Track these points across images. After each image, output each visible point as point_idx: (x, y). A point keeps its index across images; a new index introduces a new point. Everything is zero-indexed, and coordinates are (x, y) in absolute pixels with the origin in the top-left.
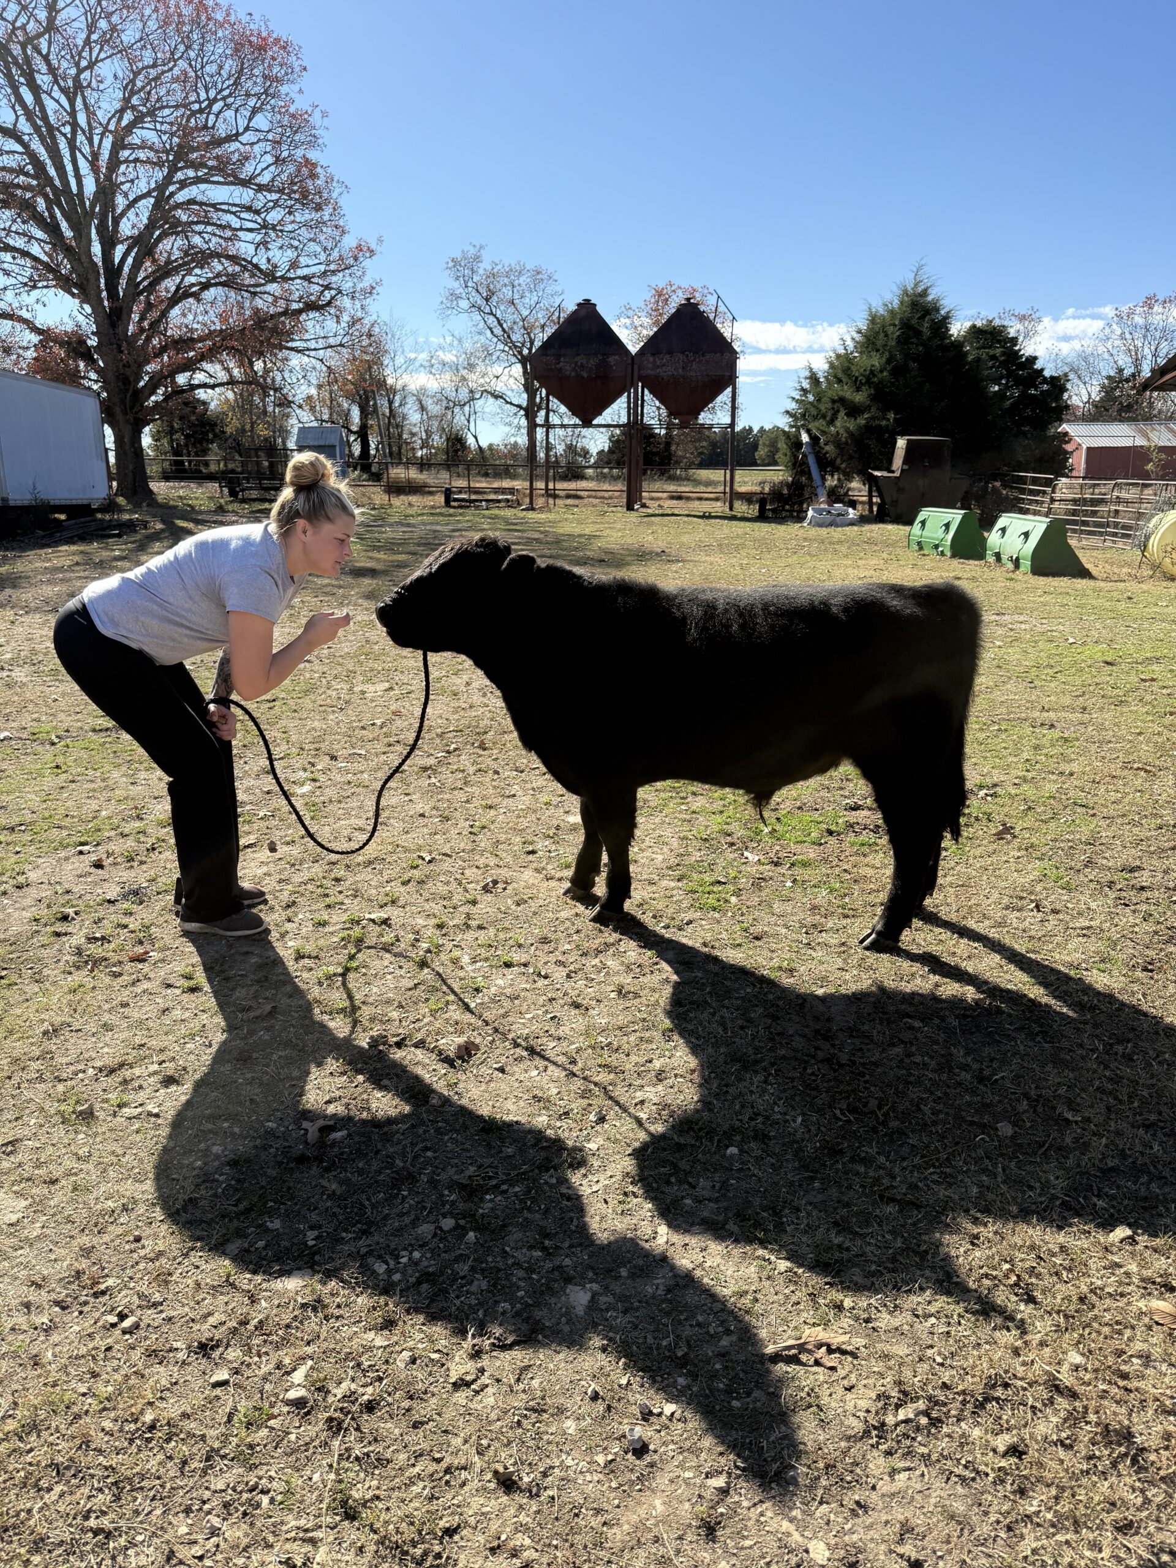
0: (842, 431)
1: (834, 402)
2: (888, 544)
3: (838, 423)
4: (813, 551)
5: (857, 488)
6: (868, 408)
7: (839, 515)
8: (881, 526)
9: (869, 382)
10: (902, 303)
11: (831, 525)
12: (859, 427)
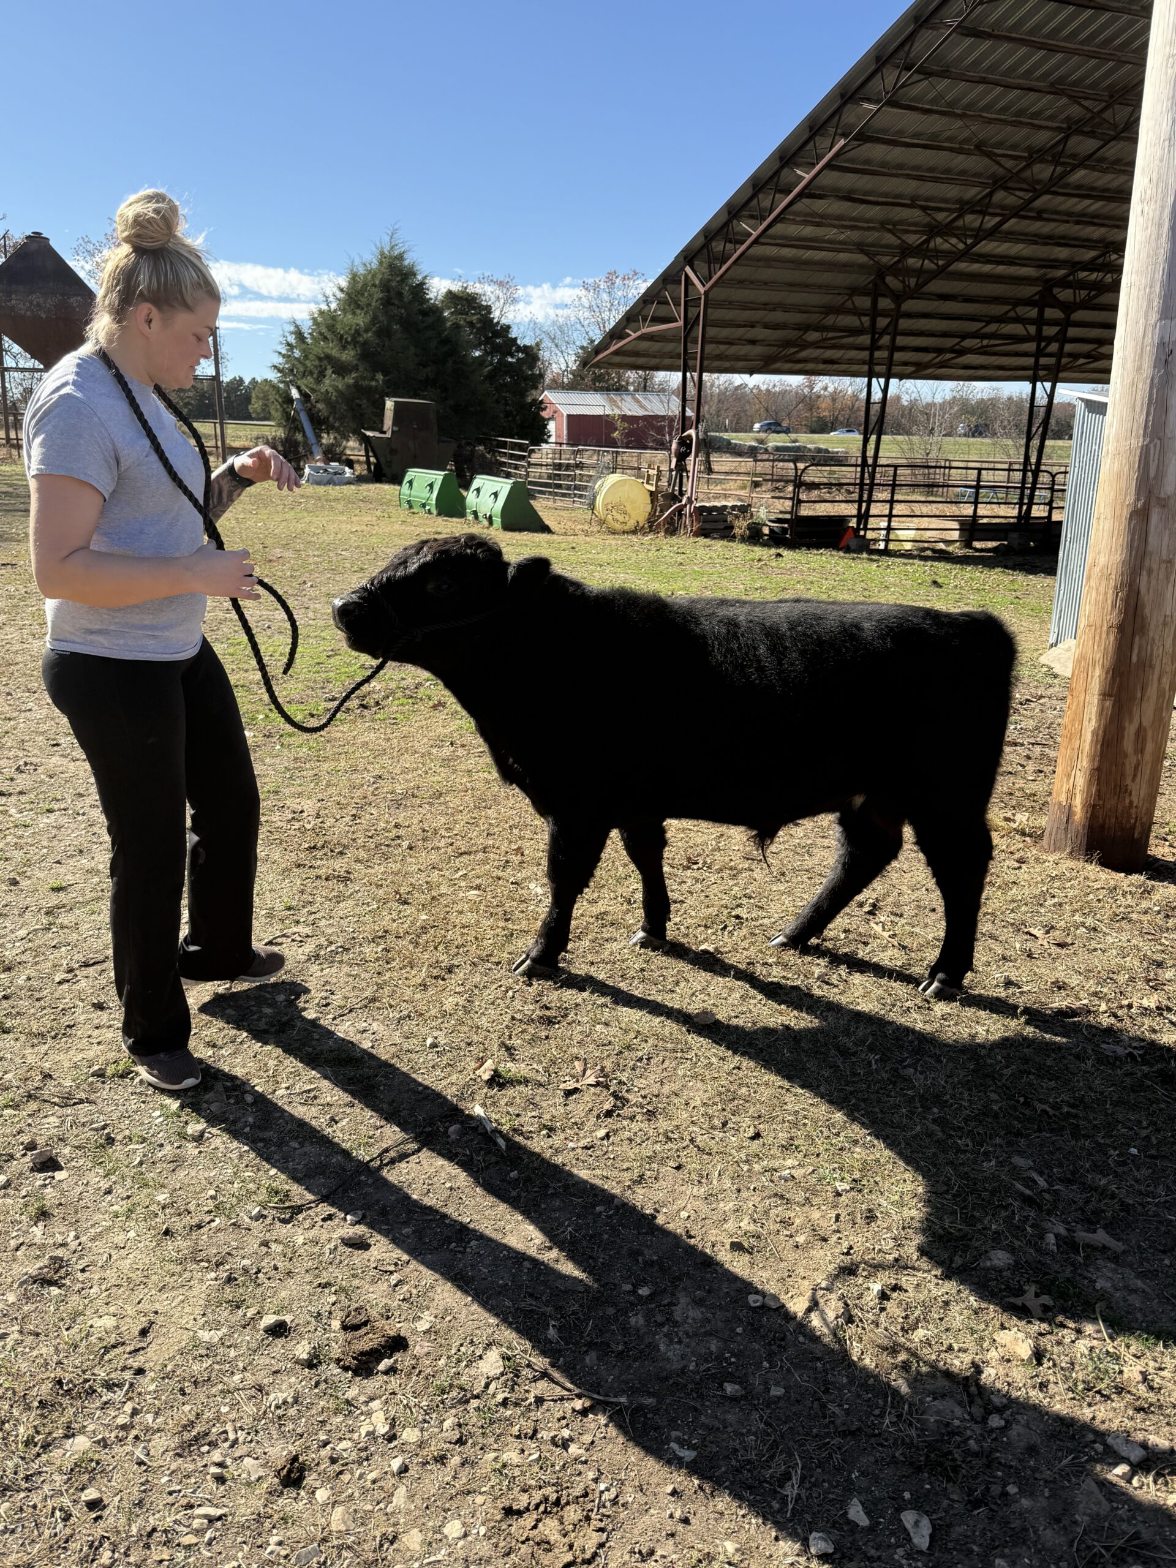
0: (330, 389)
1: (320, 359)
2: (382, 502)
3: (327, 381)
4: (310, 506)
5: (353, 447)
6: (356, 368)
7: (336, 473)
8: (378, 485)
9: (354, 342)
10: (381, 263)
11: (329, 483)
12: (348, 386)
